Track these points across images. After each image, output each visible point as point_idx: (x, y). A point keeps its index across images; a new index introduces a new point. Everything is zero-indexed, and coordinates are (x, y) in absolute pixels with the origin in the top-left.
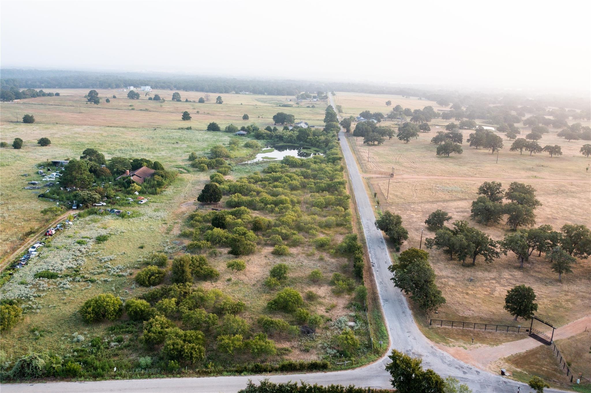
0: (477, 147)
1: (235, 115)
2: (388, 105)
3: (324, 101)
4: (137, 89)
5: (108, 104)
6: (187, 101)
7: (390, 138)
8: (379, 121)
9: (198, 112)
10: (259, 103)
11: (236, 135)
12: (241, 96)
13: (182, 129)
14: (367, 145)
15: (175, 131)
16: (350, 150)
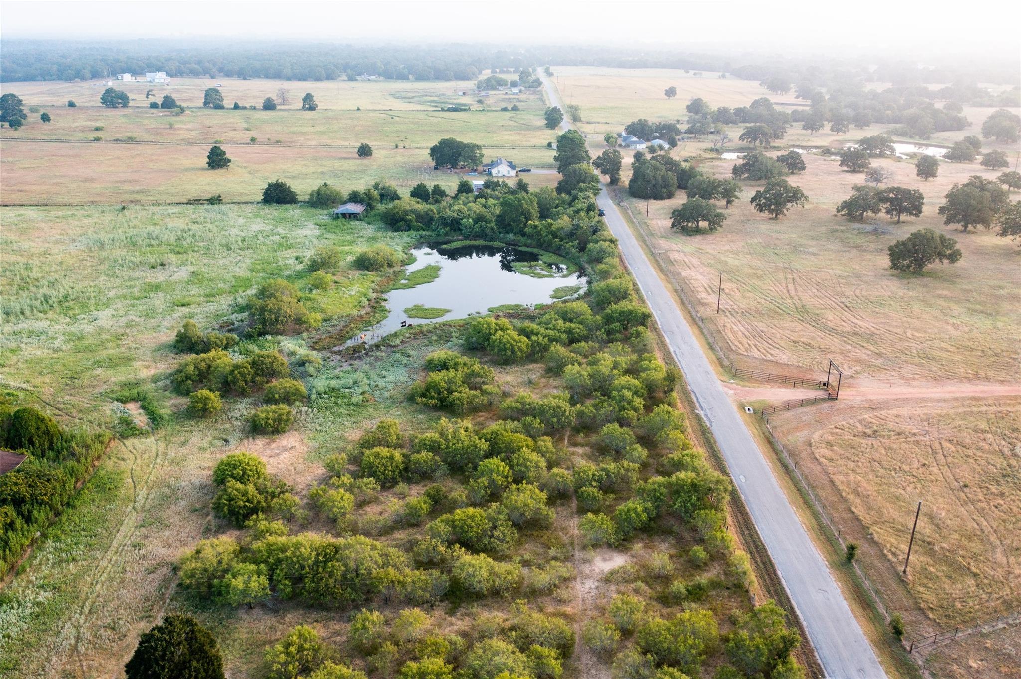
0: (966, 226)
1: (342, 143)
2: (669, 96)
3: (534, 93)
4: (139, 79)
5: (46, 126)
6: (236, 107)
7: (729, 202)
8: (673, 144)
9: (253, 140)
10: (398, 105)
11: (336, 217)
12: (359, 85)
13: (197, 202)
14: (682, 233)
15: (176, 209)
16: (644, 257)
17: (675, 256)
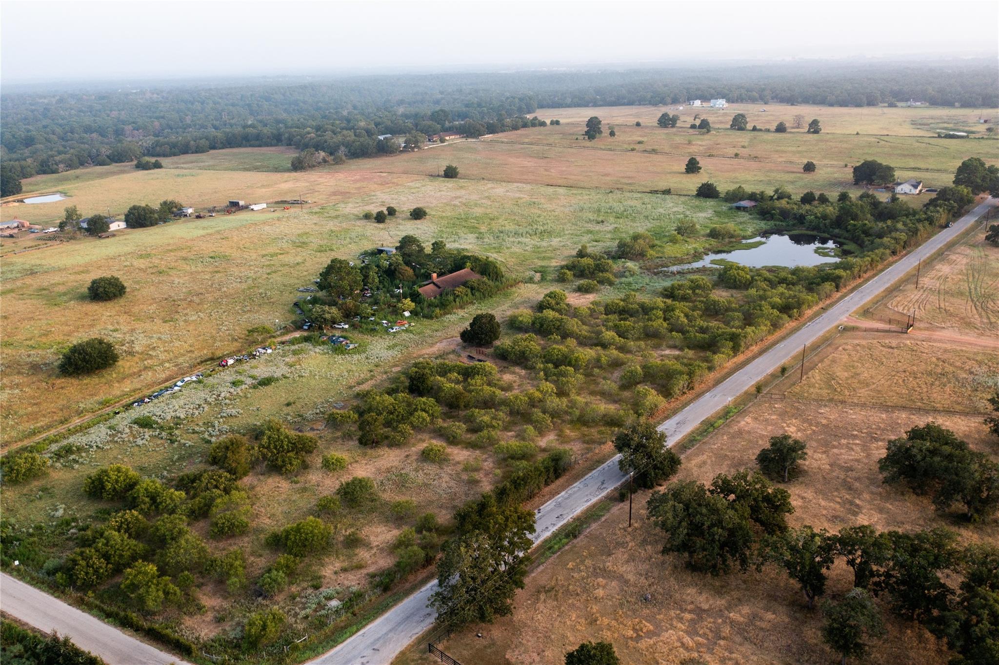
4: (704, 104)
5: (610, 139)
6: (754, 129)
11: (731, 208)
13: (654, 192)
14: (991, 245)
15: (639, 195)
16: (928, 255)
17: (953, 257)
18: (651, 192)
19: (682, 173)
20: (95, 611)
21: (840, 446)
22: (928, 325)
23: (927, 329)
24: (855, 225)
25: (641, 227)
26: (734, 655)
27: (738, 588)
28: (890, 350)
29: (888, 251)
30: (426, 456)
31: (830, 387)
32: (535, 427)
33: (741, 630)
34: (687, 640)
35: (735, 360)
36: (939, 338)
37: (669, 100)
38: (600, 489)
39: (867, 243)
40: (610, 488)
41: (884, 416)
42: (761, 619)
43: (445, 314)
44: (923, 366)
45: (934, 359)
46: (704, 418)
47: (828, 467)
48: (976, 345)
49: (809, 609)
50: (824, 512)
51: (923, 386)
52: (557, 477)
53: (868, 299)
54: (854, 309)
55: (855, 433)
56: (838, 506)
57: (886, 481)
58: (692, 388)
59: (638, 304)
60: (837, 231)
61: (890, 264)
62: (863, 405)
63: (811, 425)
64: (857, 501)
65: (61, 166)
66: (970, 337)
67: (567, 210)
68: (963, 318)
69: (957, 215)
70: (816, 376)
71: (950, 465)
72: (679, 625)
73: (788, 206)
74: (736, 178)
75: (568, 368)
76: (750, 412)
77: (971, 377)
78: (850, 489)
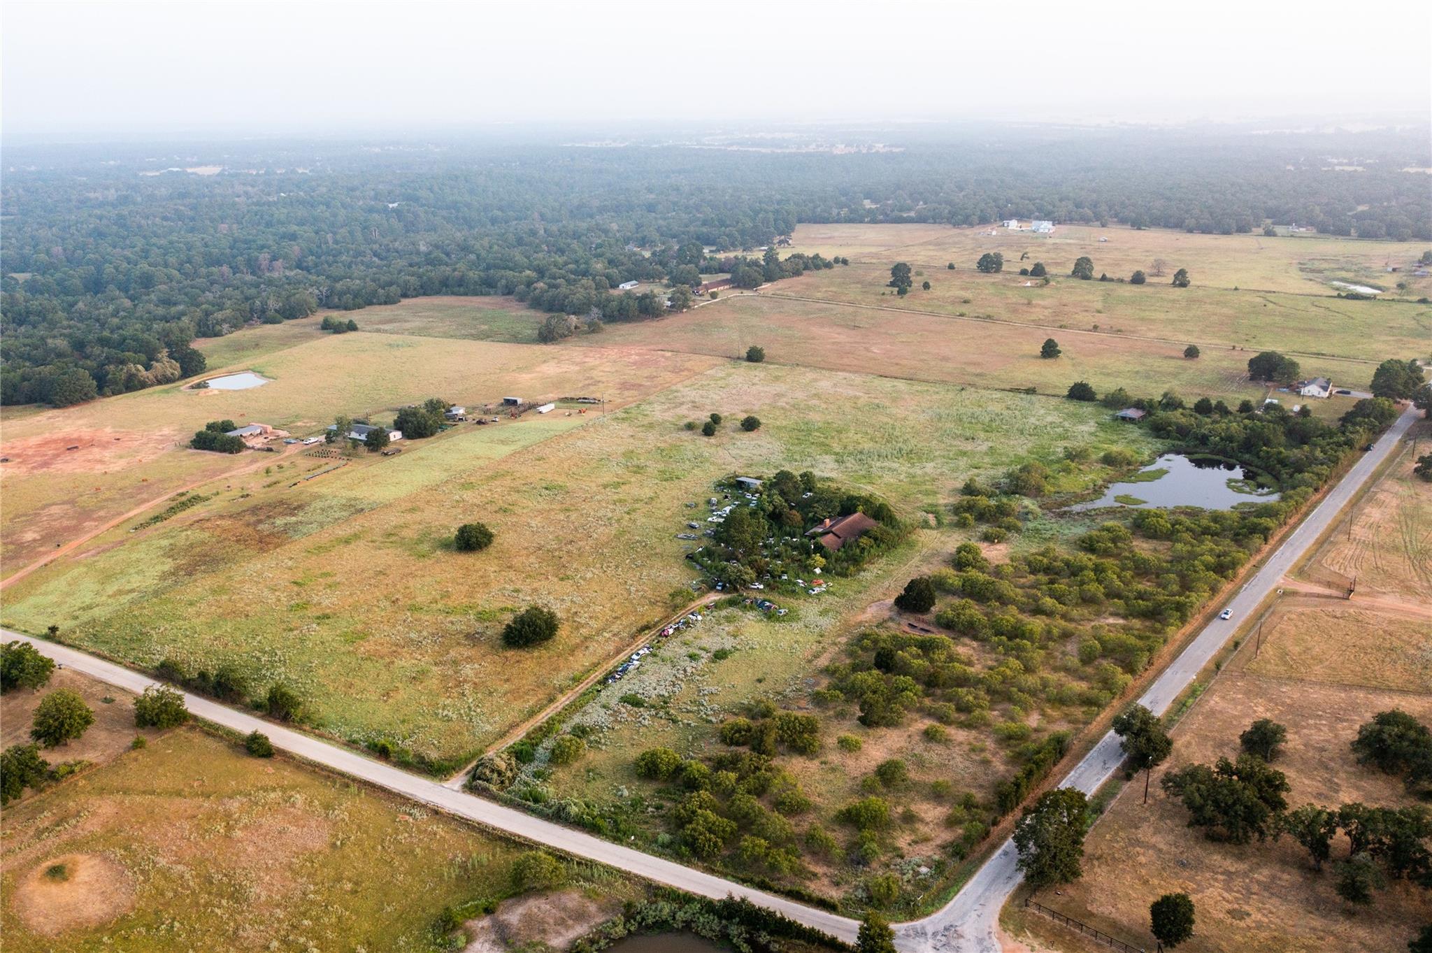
1: (1179, 337)
4: (1023, 227)
5: (925, 296)
6: (1103, 278)
11: (1116, 419)
13: (1015, 390)
15: (998, 395)
16: (1353, 492)
17: (1381, 496)
18: (1011, 390)
19: (1036, 357)
20: (729, 877)
21: (1308, 727)
22: (1369, 590)
23: (1367, 594)
24: (1268, 452)
25: (1021, 448)
26: (1267, 906)
27: (1254, 855)
28: (1336, 620)
29: (1311, 490)
30: (929, 736)
31: (1286, 663)
32: (1021, 707)
33: (1266, 887)
34: (1226, 895)
35: (1183, 631)
36: (1382, 606)
37: (975, 219)
38: (1105, 769)
39: (1285, 476)
40: (1114, 767)
41: (1343, 695)
42: (1280, 879)
43: (859, 571)
44: (1371, 641)
45: (1381, 632)
46: (1174, 698)
47: (1302, 747)
48: (1419, 615)
49: (1317, 872)
50: (1309, 790)
51: (1376, 663)
52: (1062, 758)
53: (1300, 553)
54: (1288, 568)
55: (1320, 713)
56: (1320, 785)
57: (1359, 761)
58: (1152, 664)
59: (1062, 561)
60: (1247, 456)
61: (1314, 506)
62: (1322, 684)
63: (1277, 704)
64: (1336, 780)
65: (226, 326)
66: (1412, 605)
67: (923, 418)
68: (1402, 581)
69: (1377, 433)
70: (1268, 650)
71: (1418, 750)
72: (1216, 884)
73: (1184, 420)
74: (1105, 367)
75: (1025, 641)
76: (1216, 691)
77: (1419, 653)
78: (1327, 768)
